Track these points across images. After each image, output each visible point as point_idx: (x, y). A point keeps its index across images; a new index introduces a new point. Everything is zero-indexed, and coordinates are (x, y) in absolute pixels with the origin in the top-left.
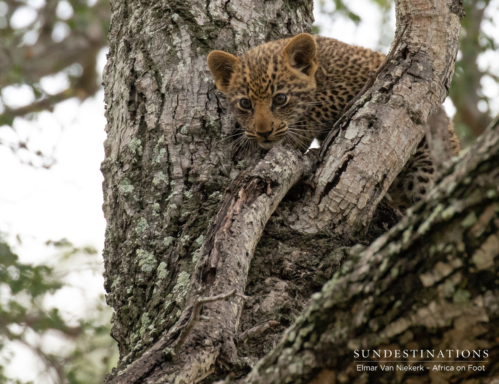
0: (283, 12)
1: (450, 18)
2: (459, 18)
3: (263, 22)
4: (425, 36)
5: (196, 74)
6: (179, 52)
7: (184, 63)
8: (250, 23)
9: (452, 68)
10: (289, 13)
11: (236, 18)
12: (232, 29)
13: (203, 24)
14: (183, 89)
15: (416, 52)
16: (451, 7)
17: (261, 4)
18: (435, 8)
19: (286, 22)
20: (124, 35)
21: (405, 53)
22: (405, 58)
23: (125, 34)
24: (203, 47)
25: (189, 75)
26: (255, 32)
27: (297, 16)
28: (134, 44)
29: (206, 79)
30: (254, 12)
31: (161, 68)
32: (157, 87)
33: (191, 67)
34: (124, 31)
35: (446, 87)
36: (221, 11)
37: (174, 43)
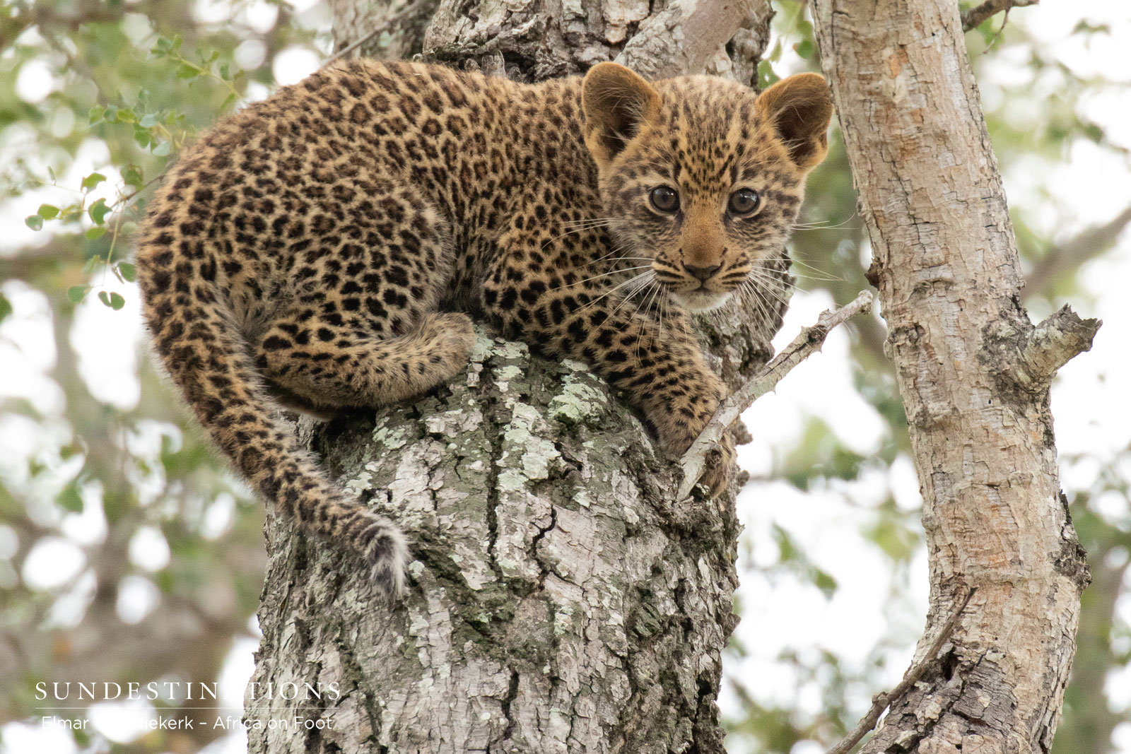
0: (666, 563)
1: (1055, 586)
2: (1075, 588)
3: (619, 584)
4: (997, 627)
5: (463, 703)
6: (424, 650)
7: (434, 676)
8: (588, 587)
9: (1057, 703)
10: (681, 567)
11: (558, 575)
12: (547, 599)
13: (480, 587)
14: (430, 737)
15: (973, 664)
16: (1059, 561)
17: (615, 544)
18: (1020, 563)
19: (674, 587)
20: (295, 609)
21: (948, 665)
22: (948, 676)
23: (298, 606)
24: (479, 641)
25: (445, 705)
26: (601, 608)
27: (698, 574)
28: (319, 629)
29: (485, 716)
30: (599, 561)
31: (379, 686)
32: (369, 731)
33: (450, 687)
34: (297, 600)
35: (1043, 746)
36: (522, 557)
37: (413, 630)
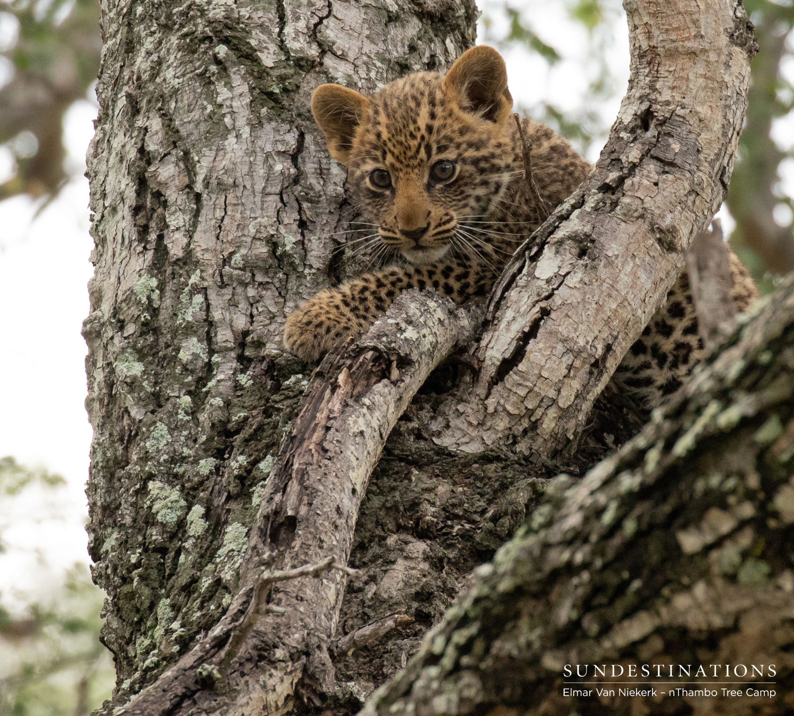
0: (420, 42)
1: (730, 55)
2: (746, 56)
3: (383, 60)
4: (684, 88)
5: (260, 158)
6: (229, 116)
7: (237, 137)
8: (359, 63)
9: (733, 148)
10: (432, 45)
11: (334, 54)
12: (326, 73)
13: (272, 65)
14: (235, 185)
15: (667, 118)
16: (733, 35)
17: (379, 29)
18: (702, 37)
19: (427, 61)
20: (126, 85)
21: (645, 119)
22: (646, 128)
23: (128, 83)
24: (273, 108)
25: (247, 159)
26: (369, 80)
27: (446, 50)
28: (145, 101)
29: (278, 167)
30: (367, 42)
31: (194, 145)
32: (186, 180)
33: (250, 145)
34: (127, 78)
35: (723, 183)
36: (305, 40)
37: (219, 100)
